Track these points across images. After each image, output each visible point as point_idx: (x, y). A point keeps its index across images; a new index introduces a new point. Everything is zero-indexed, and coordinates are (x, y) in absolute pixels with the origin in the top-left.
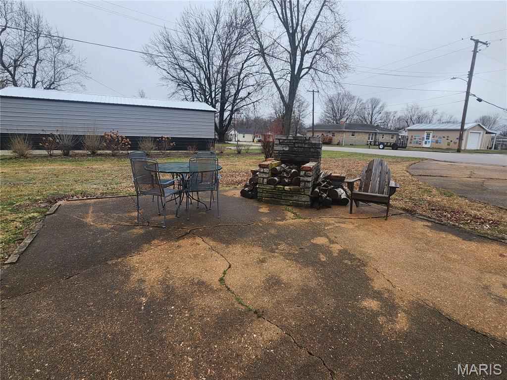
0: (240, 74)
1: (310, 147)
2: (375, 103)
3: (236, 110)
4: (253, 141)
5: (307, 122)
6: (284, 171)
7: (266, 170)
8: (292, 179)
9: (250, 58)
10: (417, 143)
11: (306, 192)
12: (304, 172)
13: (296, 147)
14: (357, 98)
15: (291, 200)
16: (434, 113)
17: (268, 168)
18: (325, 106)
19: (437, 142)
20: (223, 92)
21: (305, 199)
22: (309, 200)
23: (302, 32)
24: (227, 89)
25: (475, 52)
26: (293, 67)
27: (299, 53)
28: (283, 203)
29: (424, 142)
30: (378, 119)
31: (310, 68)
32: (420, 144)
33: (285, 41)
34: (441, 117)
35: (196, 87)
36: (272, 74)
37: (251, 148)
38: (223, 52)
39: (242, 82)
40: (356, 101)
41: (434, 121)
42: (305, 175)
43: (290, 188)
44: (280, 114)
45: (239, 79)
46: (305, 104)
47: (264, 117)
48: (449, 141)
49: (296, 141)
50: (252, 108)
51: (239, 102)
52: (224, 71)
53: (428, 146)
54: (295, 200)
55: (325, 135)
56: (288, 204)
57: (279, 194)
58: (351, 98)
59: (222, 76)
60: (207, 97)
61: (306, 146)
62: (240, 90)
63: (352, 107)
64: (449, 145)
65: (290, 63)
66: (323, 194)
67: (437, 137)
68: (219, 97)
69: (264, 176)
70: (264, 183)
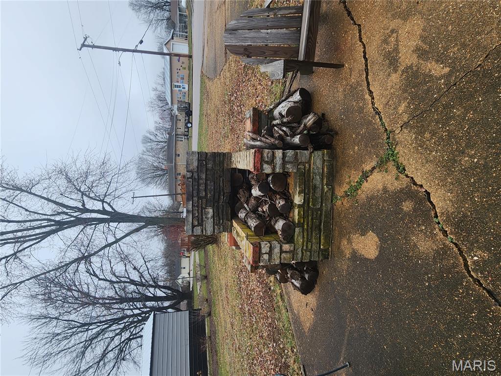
0: (111, 282)
1: (204, 169)
2: (146, 140)
3: (154, 282)
4: (189, 257)
5: (166, 202)
6: (254, 211)
7: (265, 248)
8: (275, 192)
9: (93, 271)
10: (184, 96)
11: (304, 160)
12: (265, 166)
13: (206, 194)
14: (141, 156)
15: (323, 189)
16: (155, 90)
17: (260, 244)
18: (150, 185)
19: (183, 79)
20: (133, 300)
21: (317, 160)
22: (320, 153)
23: (59, 214)
24: (130, 296)
25: (93, 47)
26: (101, 221)
27: (84, 216)
28: (329, 206)
29: (183, 90)
30: (163, 137)
31: (103, 201)
32: (185, 93)
33: (71, 233)
34: (159, 84)
35: (126, 335)
36: (110, 245)
37: (198, 261)
38: (84, 305)
39: (121, 279)
40: (144, 156)
41: (163, 89)
42: (271, 162)
43: (299, 193)
44: (159, 231)
45: (117, 282)
46: (148, 206)
47: (163, 248)
48: (181, 68)
49: (195, 194)
50: (152, 263)
51: (145, 280)
52: (107, 301)
53: (186, 86)
54: (322, 180)
55: (179, 182)
56: (329, 195)
57: (313, 215)
58: (141, 159)
59: (114, 303)
60: (140, 318)
61: (204, 176)
62: (131, 280)
63: (151, 159)
64: (185, 69)
65: (96, 224)
66: (305, 125)
67: (177, 79)
68: (139, 305)
69: (277, 250)
70: (292, 248)
